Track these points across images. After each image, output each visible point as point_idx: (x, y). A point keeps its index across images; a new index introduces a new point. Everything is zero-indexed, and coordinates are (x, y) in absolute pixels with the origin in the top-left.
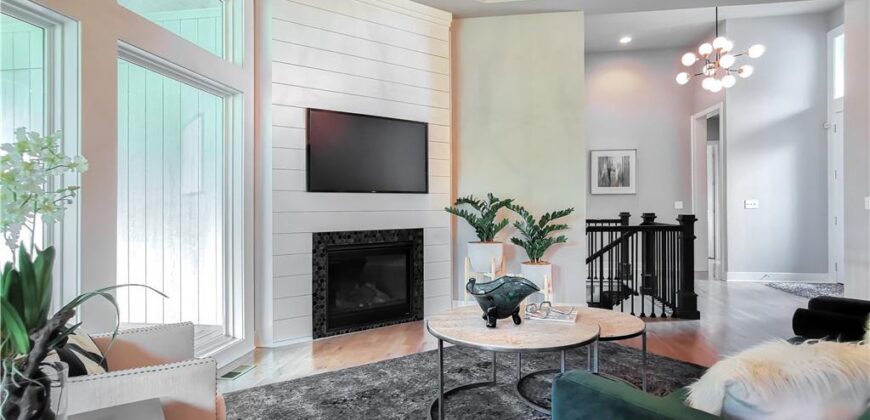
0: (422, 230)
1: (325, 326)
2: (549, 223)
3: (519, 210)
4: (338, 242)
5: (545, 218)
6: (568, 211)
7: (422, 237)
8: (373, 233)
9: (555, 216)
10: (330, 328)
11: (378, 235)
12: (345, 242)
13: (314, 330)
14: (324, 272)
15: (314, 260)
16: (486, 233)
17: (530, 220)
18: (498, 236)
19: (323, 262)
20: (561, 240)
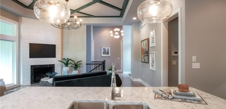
0: (54, 64)
1: (33, 82)
2: (78, 63)
3: (73, 61)
4: (36, 67)
5: (77, 62)
6: (81, 61)
7: (54, 66)
8: (44, 65)
9: (79, 62)
10: (34, 82)
11: (45, 66)
12: (37, 67)
13: (31, 82)
14: (33, 72)
15: (31, 70)
16: (67, 65)
17: (75, 62)
18: (68, 66)
19: (33, 70)
20: (79, 66)
